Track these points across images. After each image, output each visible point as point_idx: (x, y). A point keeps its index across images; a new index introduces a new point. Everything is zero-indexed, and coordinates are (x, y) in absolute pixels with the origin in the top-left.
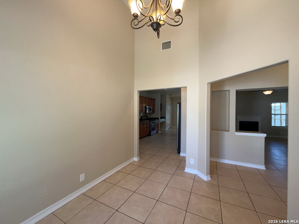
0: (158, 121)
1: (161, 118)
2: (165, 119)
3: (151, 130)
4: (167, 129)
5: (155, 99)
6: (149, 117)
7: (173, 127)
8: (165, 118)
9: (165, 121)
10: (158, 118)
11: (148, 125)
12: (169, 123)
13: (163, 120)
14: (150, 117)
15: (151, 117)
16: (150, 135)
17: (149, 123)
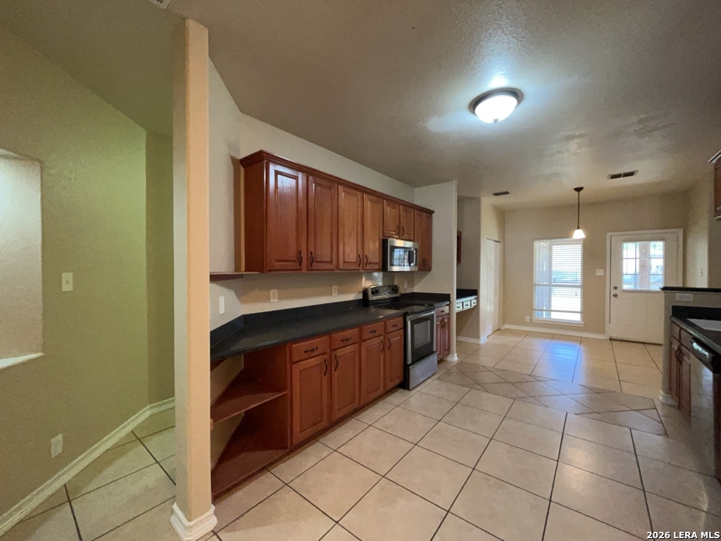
0: (447, 309)
1: (462, 293)
2: (478, 299)
3: (409, 361)
4: (483, 339)
5: (430, 213)
6: (405, 289)
7: (507, 326)
8: (474, 292)
9: (477, 308)
10: (445, 298)
11: (396, 338)
12: (492, 309)
13: (468, 302)
14: (409, 291)
15: (417, 289)
16: (405, 385)
17: (401, 325)
